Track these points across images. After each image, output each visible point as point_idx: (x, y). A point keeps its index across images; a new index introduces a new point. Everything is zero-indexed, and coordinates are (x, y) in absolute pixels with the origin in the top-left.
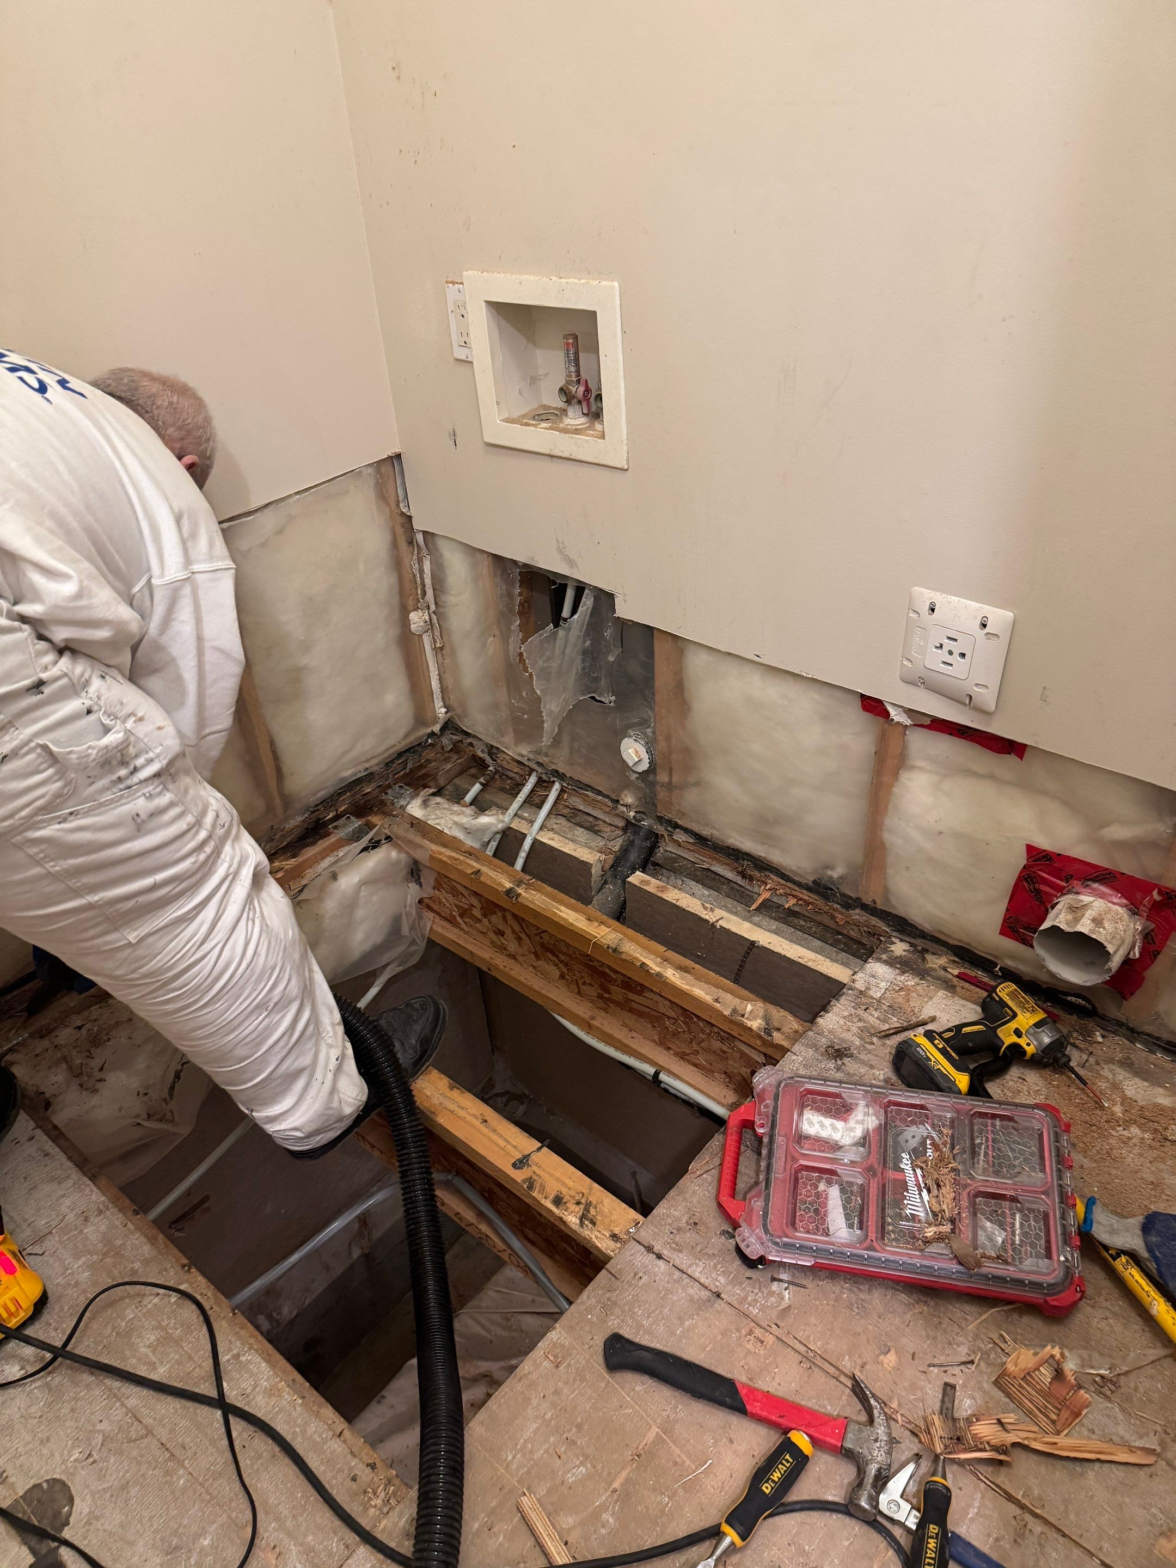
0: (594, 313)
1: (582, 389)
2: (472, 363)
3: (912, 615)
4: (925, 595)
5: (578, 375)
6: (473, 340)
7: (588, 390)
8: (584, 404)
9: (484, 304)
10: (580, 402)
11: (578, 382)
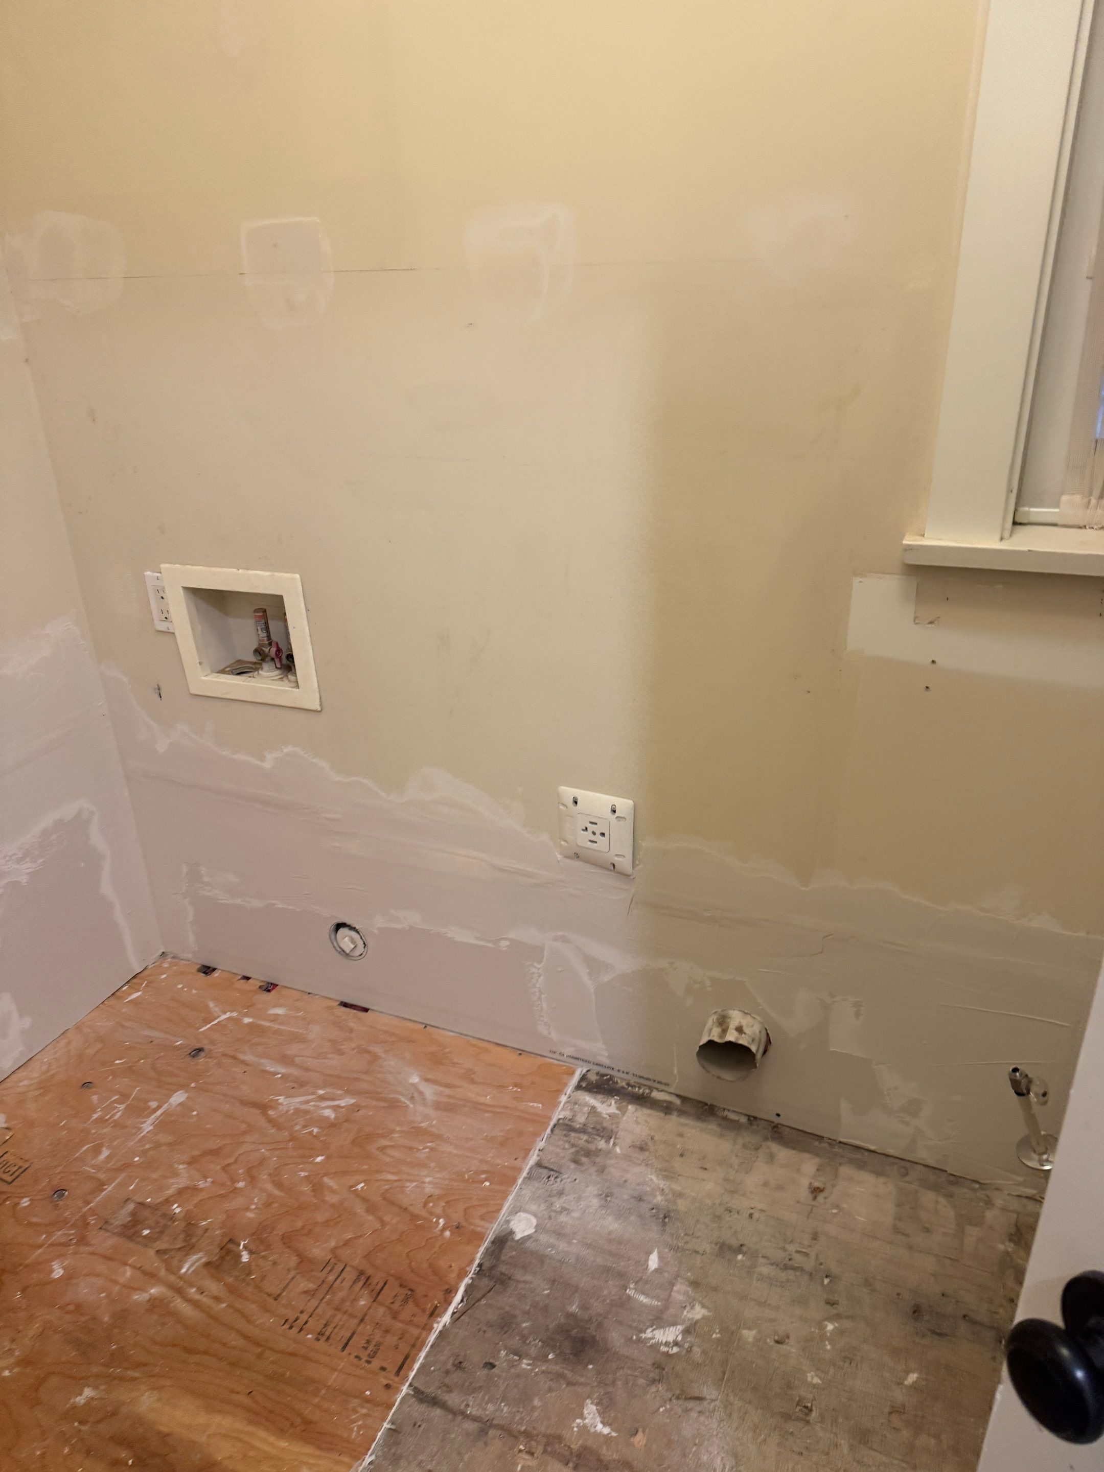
0: (281, 597)
1: (274, 650)
2: (173, 633)
3: (562, 807)
4: (568, 792)
5: (269, 637)
6: (173, 615)
7: (279, 650)
8: (277, 660)
9: (181, 590)
10: (273, 659)
11: (270, 644)
